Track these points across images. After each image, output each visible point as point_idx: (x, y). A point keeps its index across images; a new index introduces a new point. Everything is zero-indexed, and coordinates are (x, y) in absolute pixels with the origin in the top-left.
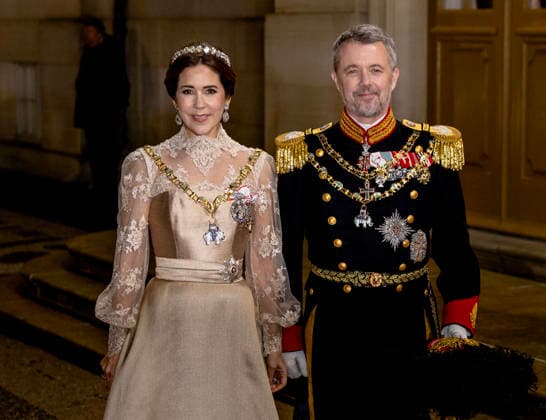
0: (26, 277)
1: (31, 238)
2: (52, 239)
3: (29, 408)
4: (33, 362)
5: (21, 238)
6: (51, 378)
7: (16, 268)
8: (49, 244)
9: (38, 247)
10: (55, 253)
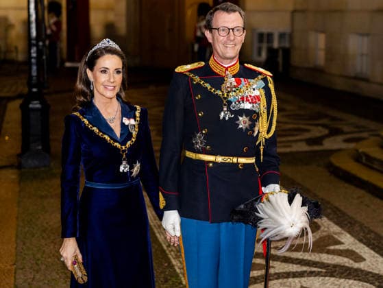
0: (357, 150)
1: (361, 129)
2: (372, 130)
3: (356, 222)
4: (359, 197)
5: (356, 130)
6: (368, 206)
7: (352, 146)
8: (371, 133)
9: (365, 135)
10: (373, 138)
